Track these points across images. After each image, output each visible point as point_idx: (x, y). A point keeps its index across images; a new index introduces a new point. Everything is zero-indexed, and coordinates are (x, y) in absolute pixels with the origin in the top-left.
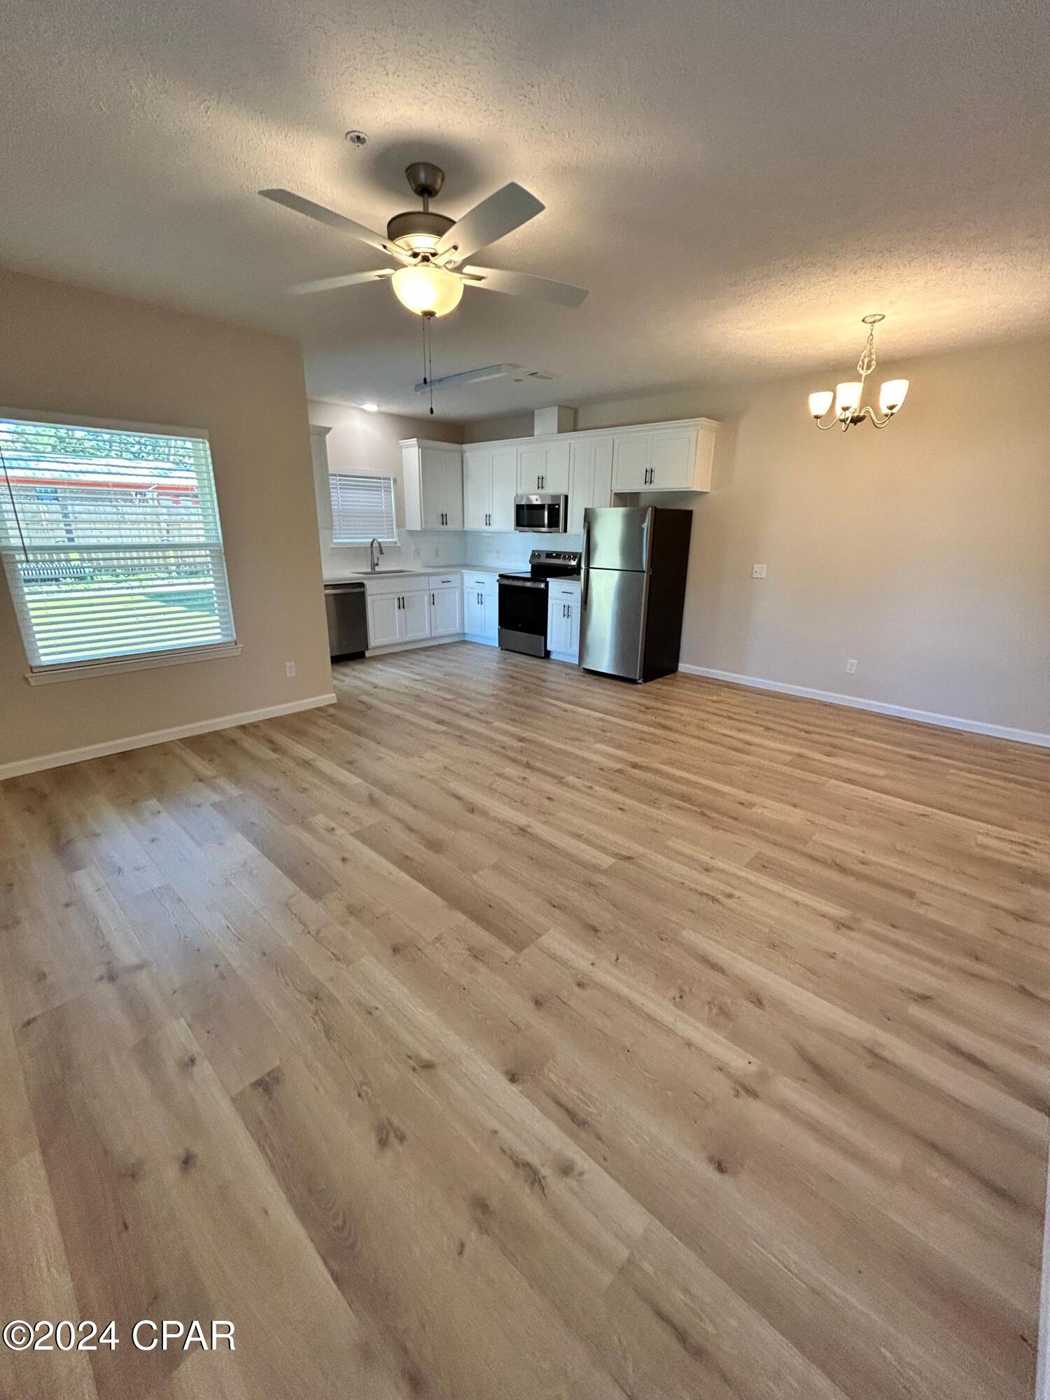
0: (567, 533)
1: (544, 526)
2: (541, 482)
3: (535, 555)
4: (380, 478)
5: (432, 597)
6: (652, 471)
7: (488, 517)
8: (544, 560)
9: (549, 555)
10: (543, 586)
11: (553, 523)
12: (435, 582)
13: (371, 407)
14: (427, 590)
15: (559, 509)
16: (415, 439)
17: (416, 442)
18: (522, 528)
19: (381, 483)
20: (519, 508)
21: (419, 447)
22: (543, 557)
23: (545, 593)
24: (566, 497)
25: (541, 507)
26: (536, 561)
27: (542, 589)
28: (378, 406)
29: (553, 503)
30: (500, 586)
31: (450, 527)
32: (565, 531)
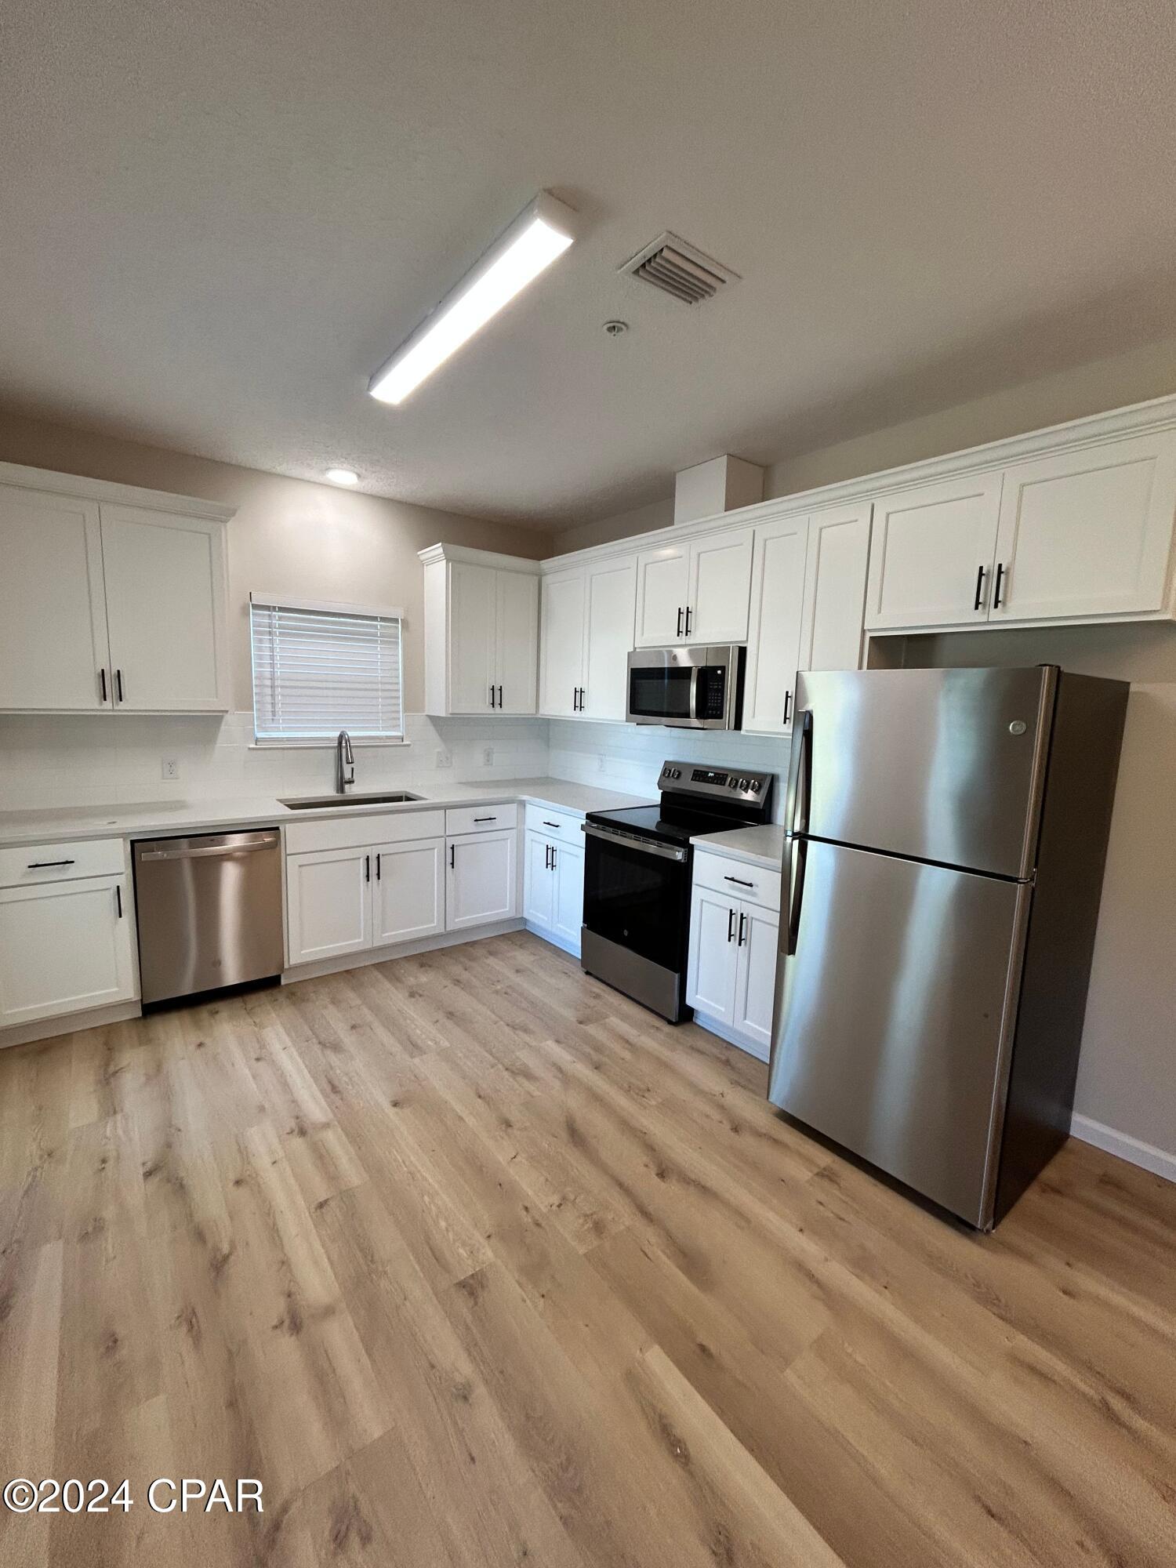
0: (742, 732)
1: (687, 715)
2: (685, 620)
3: (670, 771)
4: (374, 618)
5: (449, 852)
6: (1000, 572)
7: (579, 693)
8: (688, 784)
9: (700, 775)
10: (679, 855)
11: (710, 709)
12: (462, 820)
13: (343, 476)
14: (442, 837)
15: (722, 678)
16: (440, 544)
17: (441, 550)
18: (640, 718)
19: (376, 626)
20: (638, 676)
21: (448, 560)
22: (687, 776)
23: (683, 874)
24: (742, 652)
25: (685, 672)
26: (673, 784)
27: (678, 862)
28: (359, 476)
29: (711, 664)
30: (591, 841)
31: (509, 709)
32: (738, 726)
